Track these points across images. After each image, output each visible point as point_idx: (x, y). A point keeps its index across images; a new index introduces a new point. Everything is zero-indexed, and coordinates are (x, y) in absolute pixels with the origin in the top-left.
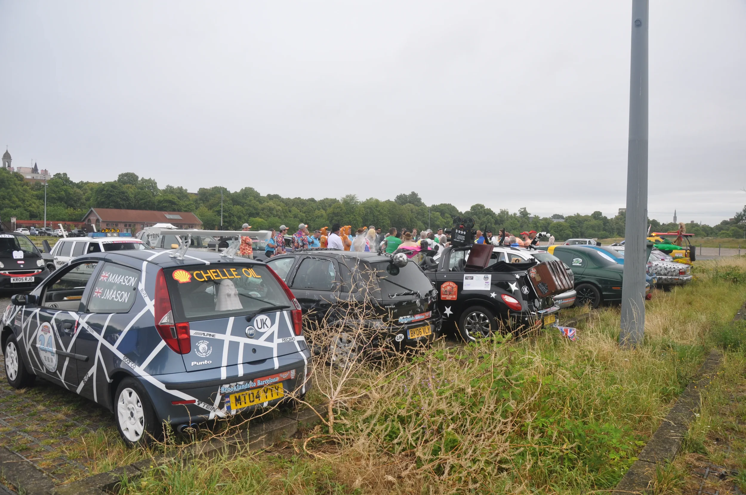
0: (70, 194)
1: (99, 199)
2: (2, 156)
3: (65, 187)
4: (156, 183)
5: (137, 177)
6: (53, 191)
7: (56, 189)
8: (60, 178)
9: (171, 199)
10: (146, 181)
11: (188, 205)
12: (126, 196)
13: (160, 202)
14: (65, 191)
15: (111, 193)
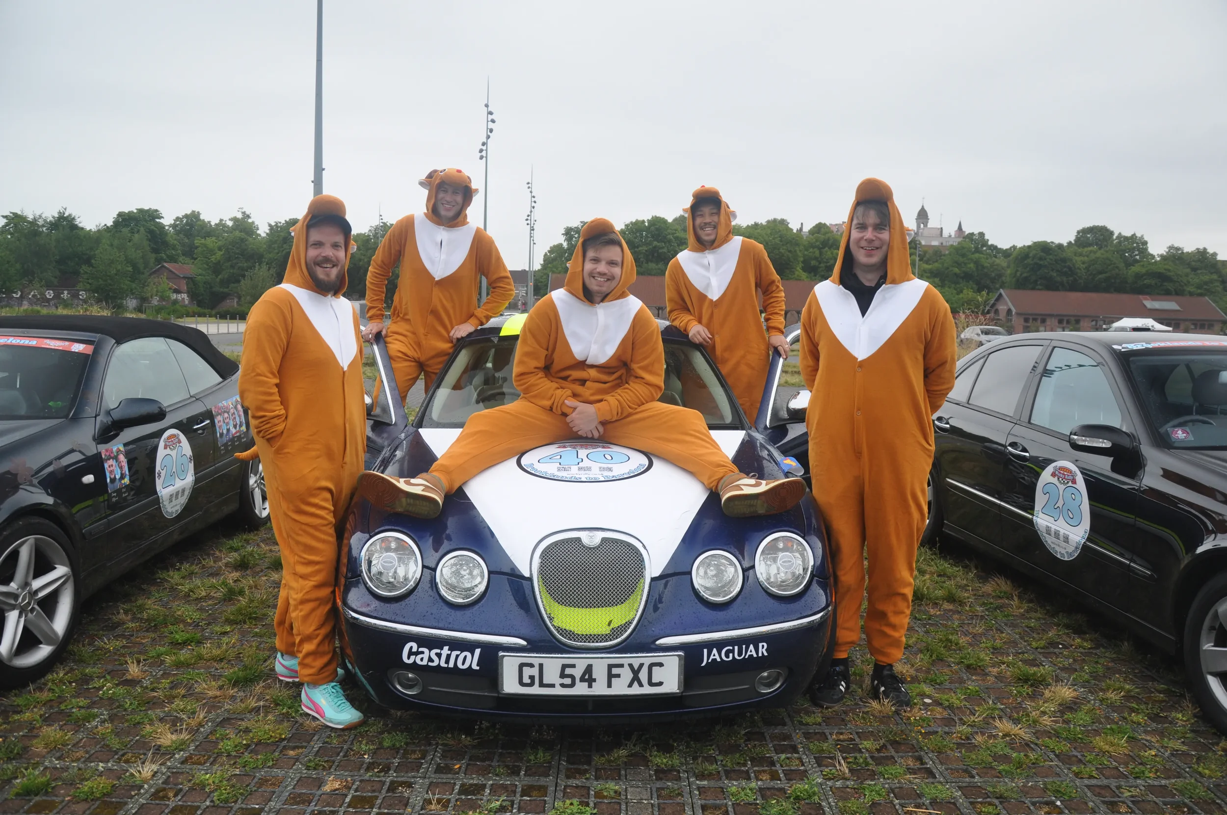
0: (983, 267)
1: (1018, 274)
2: (916, 215)
3: (977, 255)
4: (1146, 243)
5: (1112, 233)
6: (956, 262)
7: (961, 259)
8: (972, 240)
9: (1162, 271)
10: (1126, 238)
11: (1206, 283)
12: (1070, 268)
13: (1138, 276)
14: (977, 263)
15: (1042, 262)
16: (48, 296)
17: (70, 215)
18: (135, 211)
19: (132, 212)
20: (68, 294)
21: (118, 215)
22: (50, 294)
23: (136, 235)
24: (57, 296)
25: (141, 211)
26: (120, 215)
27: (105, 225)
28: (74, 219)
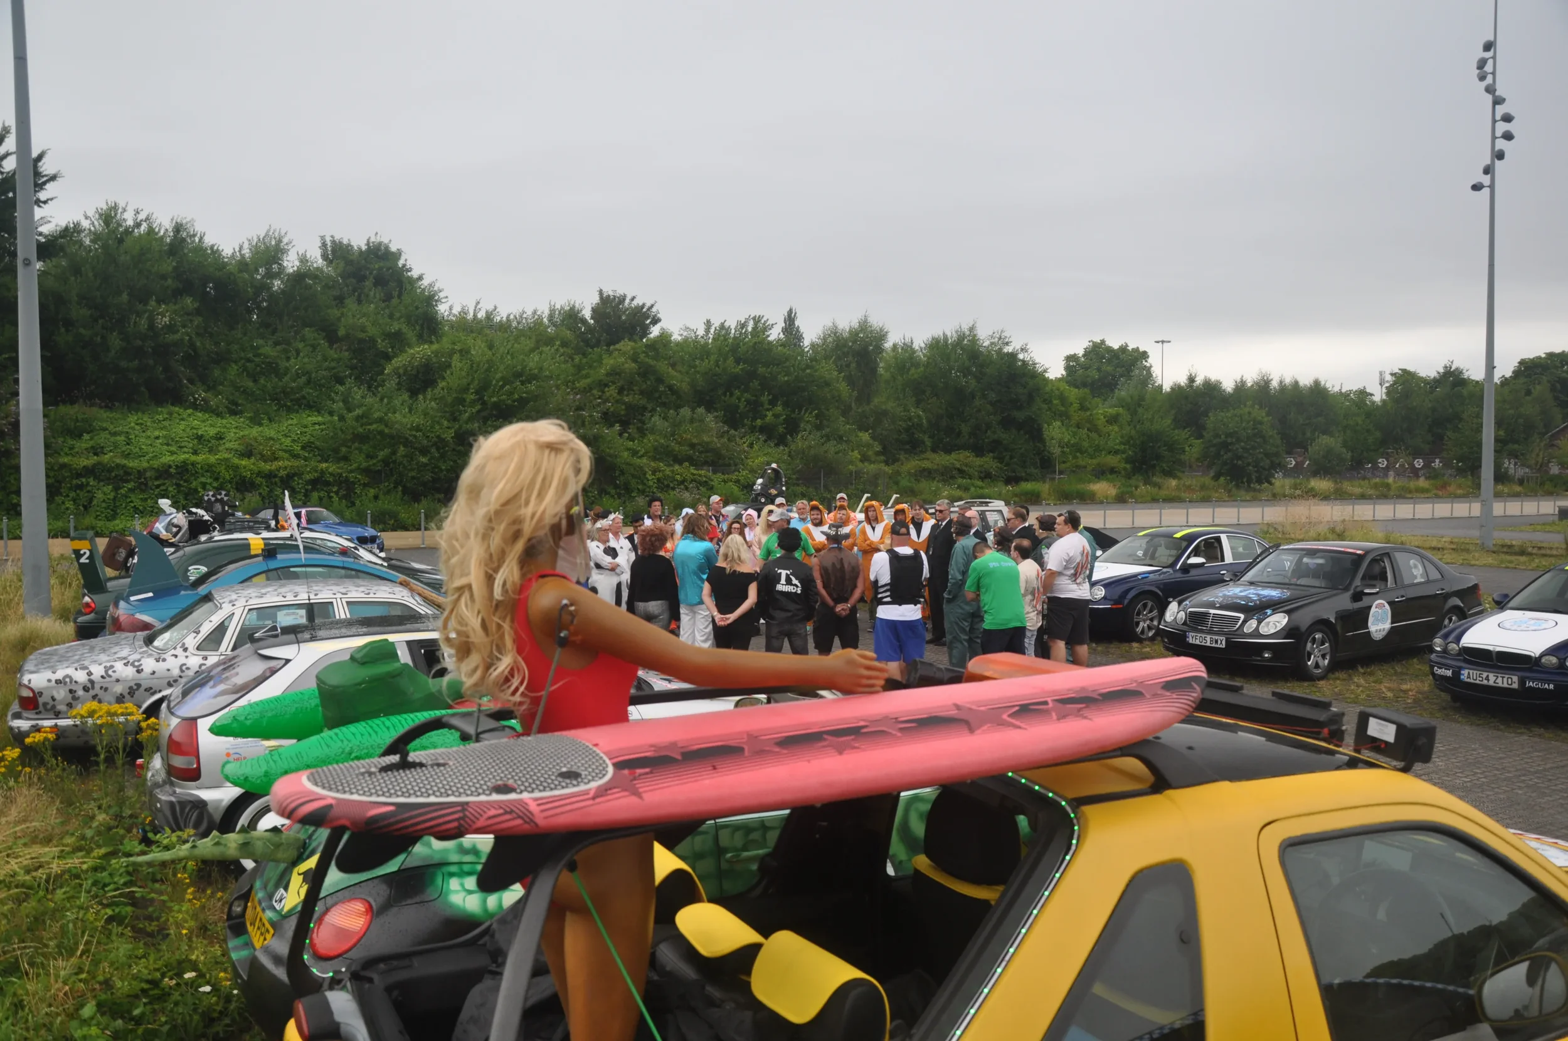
16: (1417, 466)
17: (1457, 369)
18: (1543, 356)
19: (1539, 358)
20: (1440, 462)
21: (1519, 363)
22: (1419, 463)
23: (1538, 387)
24: (1427, 465)
25: (1551, 355)
26: (1522, 362)
27: (1503, 376)
28: (1461, 372)
